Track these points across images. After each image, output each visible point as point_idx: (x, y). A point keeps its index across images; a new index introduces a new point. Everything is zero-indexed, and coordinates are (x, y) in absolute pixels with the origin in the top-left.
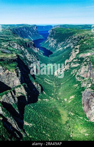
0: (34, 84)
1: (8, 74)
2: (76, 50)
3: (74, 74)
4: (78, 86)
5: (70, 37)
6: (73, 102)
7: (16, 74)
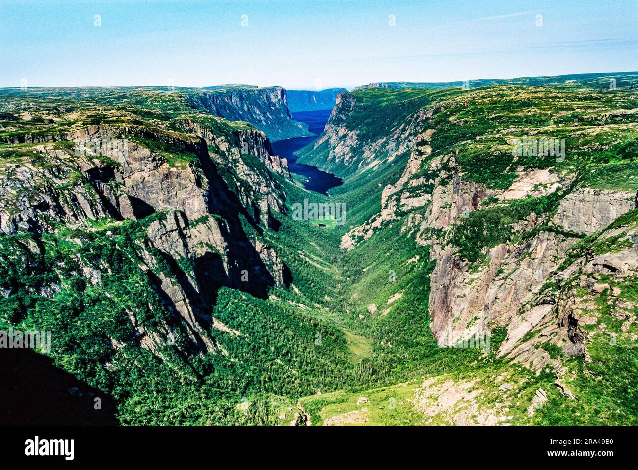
0: (258, 249)
1: (167, 176)
2: (420, 148)
3: (410, 229)
4: (419, 261)
5: (408, 118)
6: (399, 310)
7: (193, 176)
